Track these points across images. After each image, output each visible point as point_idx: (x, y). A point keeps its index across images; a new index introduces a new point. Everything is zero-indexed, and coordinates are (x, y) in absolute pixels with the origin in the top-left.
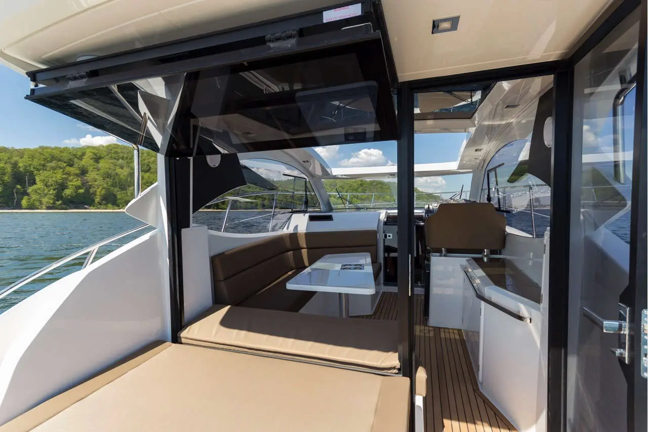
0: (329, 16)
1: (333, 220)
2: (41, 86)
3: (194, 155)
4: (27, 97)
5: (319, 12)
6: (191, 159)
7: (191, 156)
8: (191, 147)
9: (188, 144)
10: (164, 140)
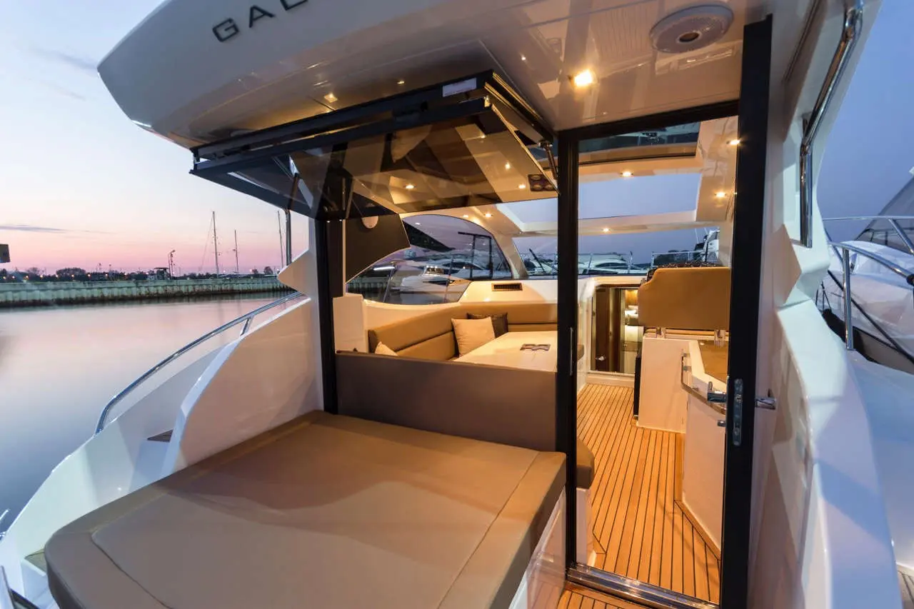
0: (448, 90)
1: (522, 290)
2: (202, 160)
3: (347, 217)
4: (192, 172)
5: (439, 87)
6: (344, 221)
7: (343, 218)
8: (344, 209)
9: (340, 206)
10: (314, 201)
